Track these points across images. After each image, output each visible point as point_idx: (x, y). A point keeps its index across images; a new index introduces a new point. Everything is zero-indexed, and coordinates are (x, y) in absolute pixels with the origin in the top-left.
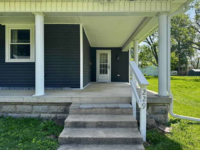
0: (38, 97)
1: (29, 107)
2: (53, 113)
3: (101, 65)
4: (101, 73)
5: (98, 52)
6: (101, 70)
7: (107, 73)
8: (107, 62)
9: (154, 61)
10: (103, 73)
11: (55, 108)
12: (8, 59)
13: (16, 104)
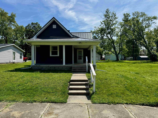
0: (64, 65)
1: (62, 68)
2: (68, 69)
3: (79, 56)
4: (79, 59)
5: (78, 50)
6: (79, 58)
7: (81, 59)
8: (81, 54)
9: (113, 51)
10: (80, 59)
11: (68, 68)
12: (51, 55)
13: (59, 67)
